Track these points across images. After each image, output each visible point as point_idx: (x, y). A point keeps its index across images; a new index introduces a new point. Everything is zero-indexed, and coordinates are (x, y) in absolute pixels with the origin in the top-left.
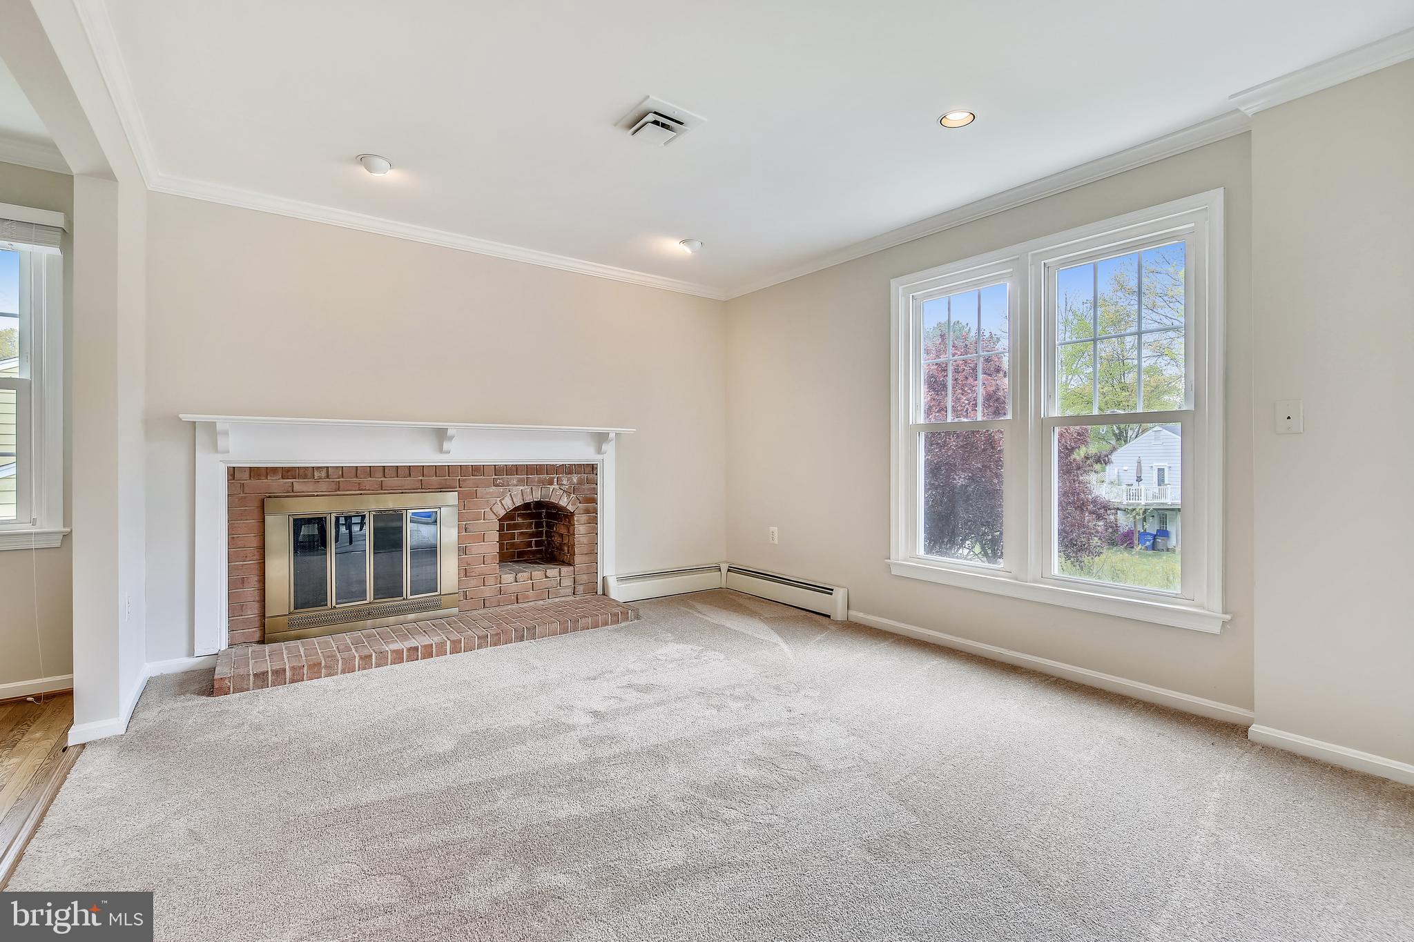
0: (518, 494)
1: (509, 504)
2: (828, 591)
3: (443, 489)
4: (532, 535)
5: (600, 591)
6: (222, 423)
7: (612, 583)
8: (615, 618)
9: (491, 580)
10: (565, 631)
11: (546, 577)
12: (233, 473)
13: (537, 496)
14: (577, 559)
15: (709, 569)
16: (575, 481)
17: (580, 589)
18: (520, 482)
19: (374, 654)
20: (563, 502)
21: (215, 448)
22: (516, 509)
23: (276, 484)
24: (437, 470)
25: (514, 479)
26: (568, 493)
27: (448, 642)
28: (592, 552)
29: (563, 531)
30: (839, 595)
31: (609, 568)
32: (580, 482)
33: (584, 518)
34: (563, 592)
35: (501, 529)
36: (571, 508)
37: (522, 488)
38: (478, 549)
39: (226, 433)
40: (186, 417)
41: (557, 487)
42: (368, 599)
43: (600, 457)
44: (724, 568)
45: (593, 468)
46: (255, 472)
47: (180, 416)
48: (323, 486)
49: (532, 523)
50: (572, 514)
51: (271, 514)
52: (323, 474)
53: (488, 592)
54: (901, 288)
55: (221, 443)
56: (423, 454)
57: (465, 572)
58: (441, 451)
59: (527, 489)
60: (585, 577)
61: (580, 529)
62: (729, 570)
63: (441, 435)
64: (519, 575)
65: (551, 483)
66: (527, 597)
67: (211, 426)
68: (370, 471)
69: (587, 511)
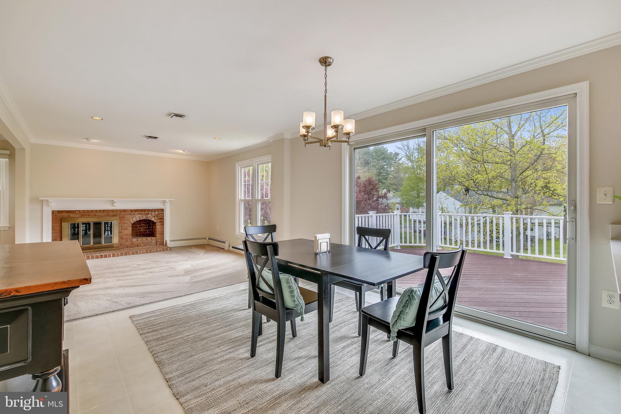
0: (137, 217)
1: (135, 220)
2: (224, 243)
3: (114, 216)
4: (147, 229)
5: (165, 244)
6: (50, 199)
7: (168, 242)
8: (164, 250)
9: (129, 240)
10: (147, 252)
11: (147, 240)
12: (53, 212)
13: (144, 218)
14: (157, 235)
15: (203, 239)
16: (157, 214)
17: (158, 243)
18: (139, 214)
19: (90, 256)
20: (153, 219)
21: (48, 206)
22: (137, 222)
23: (65, 215)
24: (113, 211)
25: (137, 213)
26: (154, 217)
27: (112, 254)
28: (162, 233)
29: (154, 227)
30: (227, 243)
31: (168, 237)
32: (158, 214)
33: (160, 224)
34: (152, 244)
35: (132, 227)
36: (155, 221)
37: (139, 215)
38: (125, 232)
39: (51, 202)
40: (40, 199)
41: (151, 215)
42: (91, 244)
43: (164, 207)
44: (207, 238)
45: (163, 210)
46: (59, 212)
47: (39, 198)
48: (78, 215)
49: (147, 226)
50: (156, 223)
51: (63, 222)
52: (78, 212)
53: (128, 244)
54: (237, 165)
55: (50, 204)
56: (108, 207)
57: (121, 238)
58: (113, 205)
59: (141, 216)
60: (160, 240)
61: (158, 227)
62: (209, 239)
63: (113, 202)
64: (138, 239)
65: (149, 214)
66: (140, 245)
67: (48, 200)
68: (92, 211)
69: (161, 222)
